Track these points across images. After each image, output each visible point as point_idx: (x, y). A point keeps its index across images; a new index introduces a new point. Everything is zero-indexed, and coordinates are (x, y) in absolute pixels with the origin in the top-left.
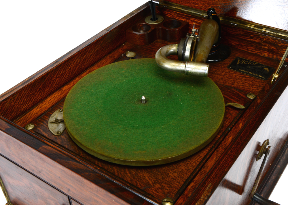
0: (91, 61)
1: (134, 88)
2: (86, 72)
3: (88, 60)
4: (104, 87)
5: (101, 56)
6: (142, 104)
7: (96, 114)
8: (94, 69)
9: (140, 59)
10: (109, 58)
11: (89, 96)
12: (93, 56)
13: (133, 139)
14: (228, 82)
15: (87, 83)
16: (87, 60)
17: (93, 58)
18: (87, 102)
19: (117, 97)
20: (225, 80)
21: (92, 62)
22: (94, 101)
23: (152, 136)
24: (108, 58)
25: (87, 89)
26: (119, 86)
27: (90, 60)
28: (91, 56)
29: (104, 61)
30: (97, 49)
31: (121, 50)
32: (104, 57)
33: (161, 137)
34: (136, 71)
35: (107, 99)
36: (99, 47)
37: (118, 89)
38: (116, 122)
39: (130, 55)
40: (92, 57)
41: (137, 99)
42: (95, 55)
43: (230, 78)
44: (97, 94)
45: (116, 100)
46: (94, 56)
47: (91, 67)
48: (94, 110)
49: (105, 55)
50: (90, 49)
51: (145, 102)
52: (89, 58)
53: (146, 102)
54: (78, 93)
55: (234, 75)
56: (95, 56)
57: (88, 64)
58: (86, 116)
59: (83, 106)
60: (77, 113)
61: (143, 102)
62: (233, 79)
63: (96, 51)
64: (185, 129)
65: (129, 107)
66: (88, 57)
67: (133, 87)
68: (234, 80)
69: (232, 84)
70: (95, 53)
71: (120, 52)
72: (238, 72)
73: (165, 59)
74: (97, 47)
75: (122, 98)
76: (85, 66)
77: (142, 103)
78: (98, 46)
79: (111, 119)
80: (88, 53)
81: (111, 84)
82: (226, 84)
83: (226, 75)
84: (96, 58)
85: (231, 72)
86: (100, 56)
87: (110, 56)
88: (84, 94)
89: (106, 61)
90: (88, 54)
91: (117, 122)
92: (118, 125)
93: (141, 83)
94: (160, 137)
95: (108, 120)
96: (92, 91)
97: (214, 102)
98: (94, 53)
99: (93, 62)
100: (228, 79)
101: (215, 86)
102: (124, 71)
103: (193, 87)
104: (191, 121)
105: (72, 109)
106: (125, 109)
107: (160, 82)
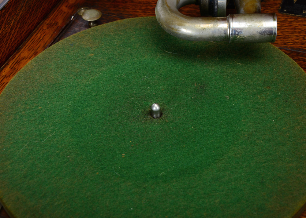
0: (13, 40)
1: (125, 86)
2: (7, 64)
3: (7, 40)
4: (62, 97)
5: (31, 26)
6: (155, 120)
7: (65, 162)
8: (22, 55)
9: (115, 22)
10: (48, 28)
11: (37, 123)
12: (16, 28)
13: (168, 210)
14: (292, 40)
15: (23, 93)
16: (5, 40)
17: (16, 33)
18: (37, 138)
19: (96, 114)
20: (284, 38)
21: (16, 41)
22: (51, 132)
23: (205, 194)
24: (45, 27)
25: (28, 107)
26: (94, 87)
27: (12, 38)
28: (12, 29)
29: (39, 35)
30: (20, 13)
31: (66, 7)
32: (36, 26)
33: (224, 193)
34: (115, 50)
35: (77, 123)
36: (24, 8)
37: (94, 94)
38: (116, 175)
39: (90, 15)
40: (14, 33)
41: (140, 111)
42: (19, 26)
43: (292, 33)
44: (53, 114)
45: (98, 122)
46: (17, 30)
47: (17, 53)
48: (58, 155)
49: (38, 23)
50: (7, 16)
51: (159, 115)
52: (9, 36)
53: (161, 114)
54: (10, 119)
55: (298, 24)
56: (19, 28)
57: (9, 48)
58: (45, 172)
59: (32, 150)
60: (22, 170)
61: (155, 116)
62: (299, 33)
63: (20, 19)
64: (265, 162)
65: (129, 131)
66: (6, 33)
67: (122, 84)
68: (302, 34)
69: (302, 43)
70: (18, 22)
71: (65, 13)
72: (302, 17)
73: (183, 19)
74: (20, 9)
75: (110, 115)
76: (3, 53)
77: (154, 118)
78: (22, 7)
79: (102, 169)
80: (5, 24)
81: (76, 87)
82: (290, 46)
83: (283, 28)
84: (23, 32)
85: (289, 20)
86: (28, 26)
87: (48, 22)
88: (24, 119)
89: (42, 36)
90: (5, 28)
91: (117, 173)
92: (124, 182)
93: (135, 72)
94: (223, 191)
95: (97, 173)
96: (40, 110)
97: (296, 90)
98: (16, 23)
99: (18, 41)
100: (290, 35)
101: (283, 55)
102: (92, 53)
103: (240, 64)
104: (269, 141)
105: (9, 162)
106: (124, 139)
107: (172, 66)
